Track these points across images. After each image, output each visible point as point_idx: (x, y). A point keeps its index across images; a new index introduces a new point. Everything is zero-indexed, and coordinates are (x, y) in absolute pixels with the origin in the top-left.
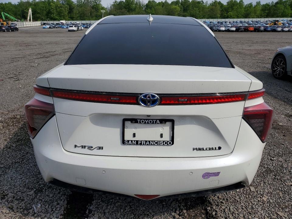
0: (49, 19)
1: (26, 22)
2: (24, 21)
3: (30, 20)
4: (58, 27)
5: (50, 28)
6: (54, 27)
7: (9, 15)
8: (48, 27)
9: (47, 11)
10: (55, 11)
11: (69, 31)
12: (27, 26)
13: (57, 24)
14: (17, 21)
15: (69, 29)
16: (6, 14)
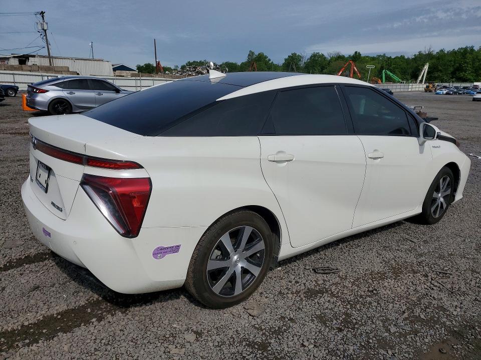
0: (454, 79)
1: (413, 84)
2: (411, 83)
3: (421, 82)
4: (464, 93)
5: (447, 94)
6: (455, 93)
7: (391, 74)
8: (445, 92)
9: (455, 67)
10: (469, 67)
11: (474, 100)
12: (413, 90)
13: (464, 88)
14: (401, 83)
15: (475, 97)
16: (389, 73)
